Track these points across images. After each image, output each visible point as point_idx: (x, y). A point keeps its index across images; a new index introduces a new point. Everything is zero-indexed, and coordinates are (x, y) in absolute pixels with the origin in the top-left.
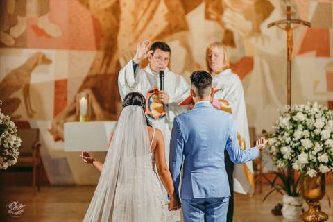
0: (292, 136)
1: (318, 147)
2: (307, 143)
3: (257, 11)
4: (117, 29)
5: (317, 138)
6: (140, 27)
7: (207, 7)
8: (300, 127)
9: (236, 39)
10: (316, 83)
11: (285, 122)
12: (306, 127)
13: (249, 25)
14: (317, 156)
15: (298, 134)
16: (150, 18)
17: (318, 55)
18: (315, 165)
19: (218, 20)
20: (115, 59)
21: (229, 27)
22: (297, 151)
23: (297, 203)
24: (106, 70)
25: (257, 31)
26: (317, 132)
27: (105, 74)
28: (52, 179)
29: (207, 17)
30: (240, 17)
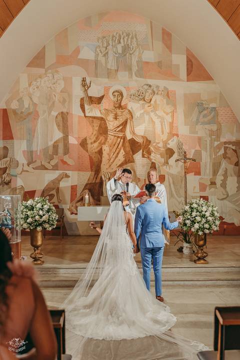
0: (191, 215)
1: (204, 220)
2: (198, 219)
3: (167, 154)
4: (101, 161)
5: (203, 216)
6: (111, 161)
7: (143, 151)
8: (195, 210)
9: (157, 166)
10: (195, 187)
11: (187, 208)
12: (198, 211)
13: (163, 160)
14: (203, 225)
15: (194, 214)
16: (116, 157)
17: (195, 175)
18: (203, 229)
19: (148, 157)
20: (100, 175)
21: (153, 161)
22: (193, 222)
23: (190, 247)
24: (95, 181)
25: (167, 163)
26: (203, 213)
27: (95, 183)
28: (69, 233)
29: (143, 156)
30: (159, 156)
